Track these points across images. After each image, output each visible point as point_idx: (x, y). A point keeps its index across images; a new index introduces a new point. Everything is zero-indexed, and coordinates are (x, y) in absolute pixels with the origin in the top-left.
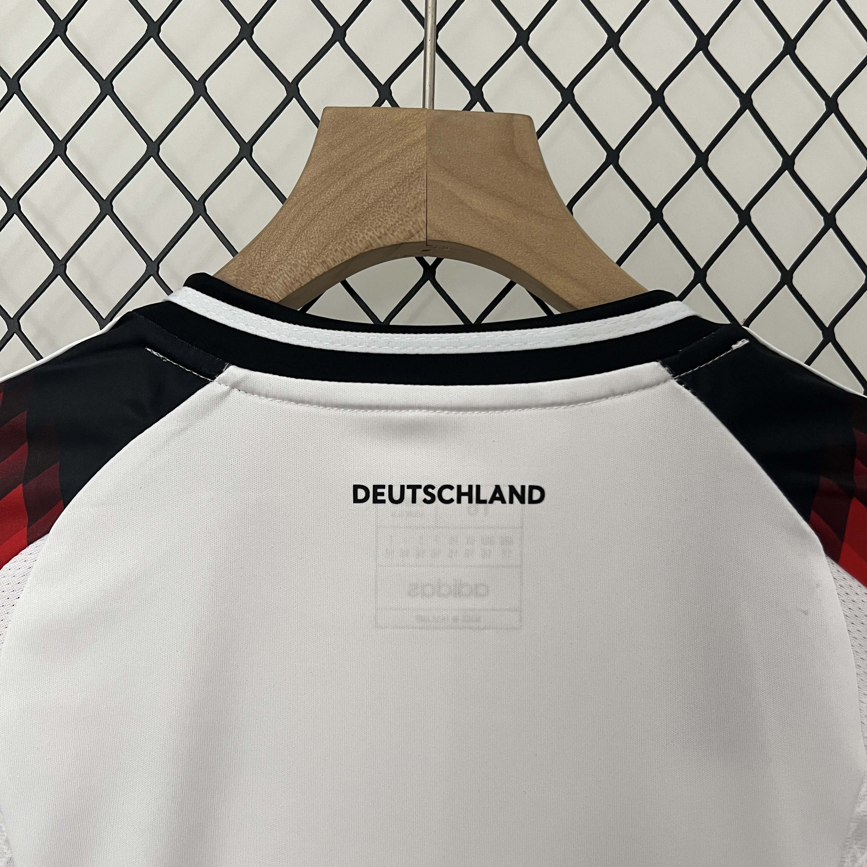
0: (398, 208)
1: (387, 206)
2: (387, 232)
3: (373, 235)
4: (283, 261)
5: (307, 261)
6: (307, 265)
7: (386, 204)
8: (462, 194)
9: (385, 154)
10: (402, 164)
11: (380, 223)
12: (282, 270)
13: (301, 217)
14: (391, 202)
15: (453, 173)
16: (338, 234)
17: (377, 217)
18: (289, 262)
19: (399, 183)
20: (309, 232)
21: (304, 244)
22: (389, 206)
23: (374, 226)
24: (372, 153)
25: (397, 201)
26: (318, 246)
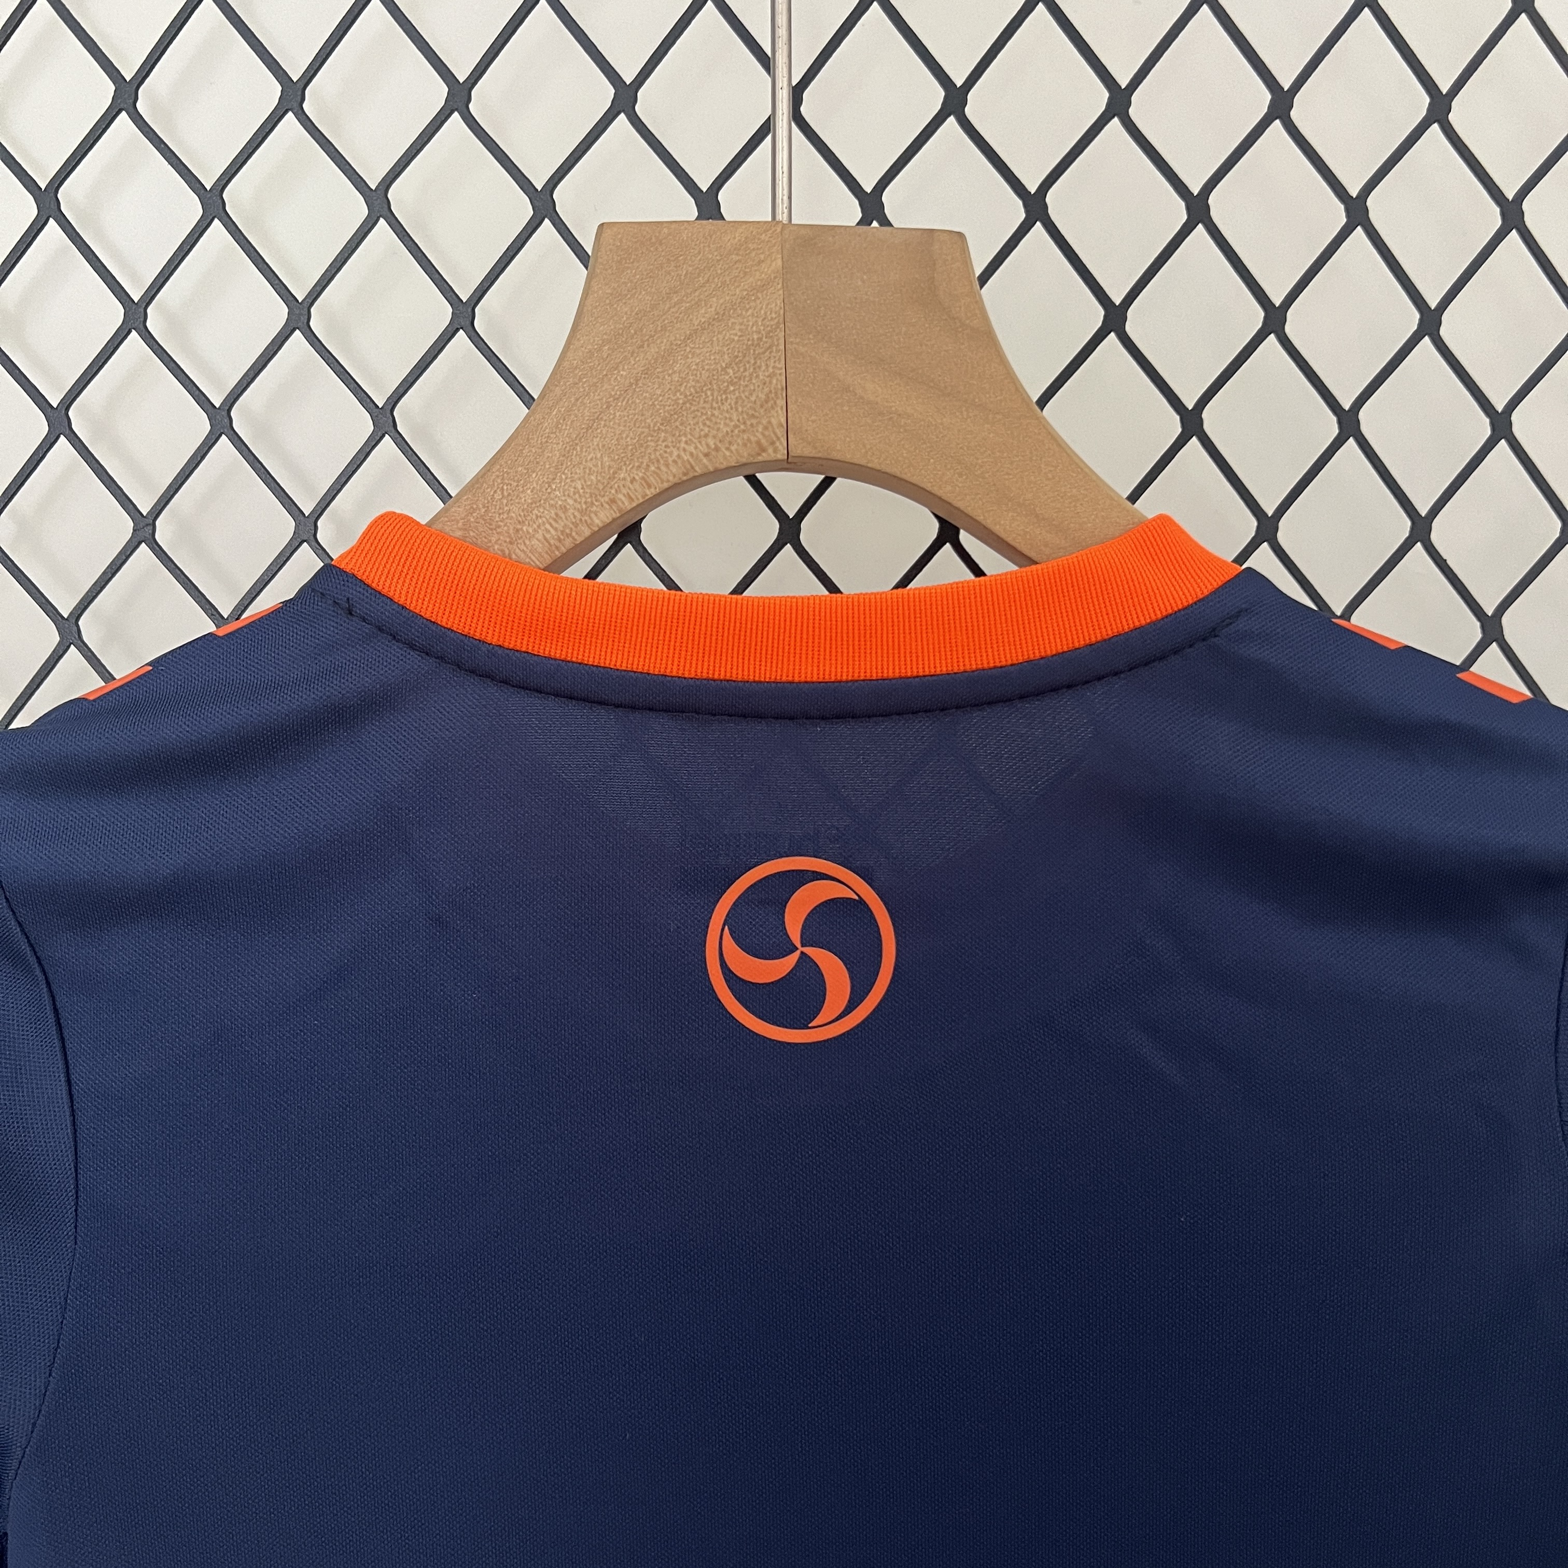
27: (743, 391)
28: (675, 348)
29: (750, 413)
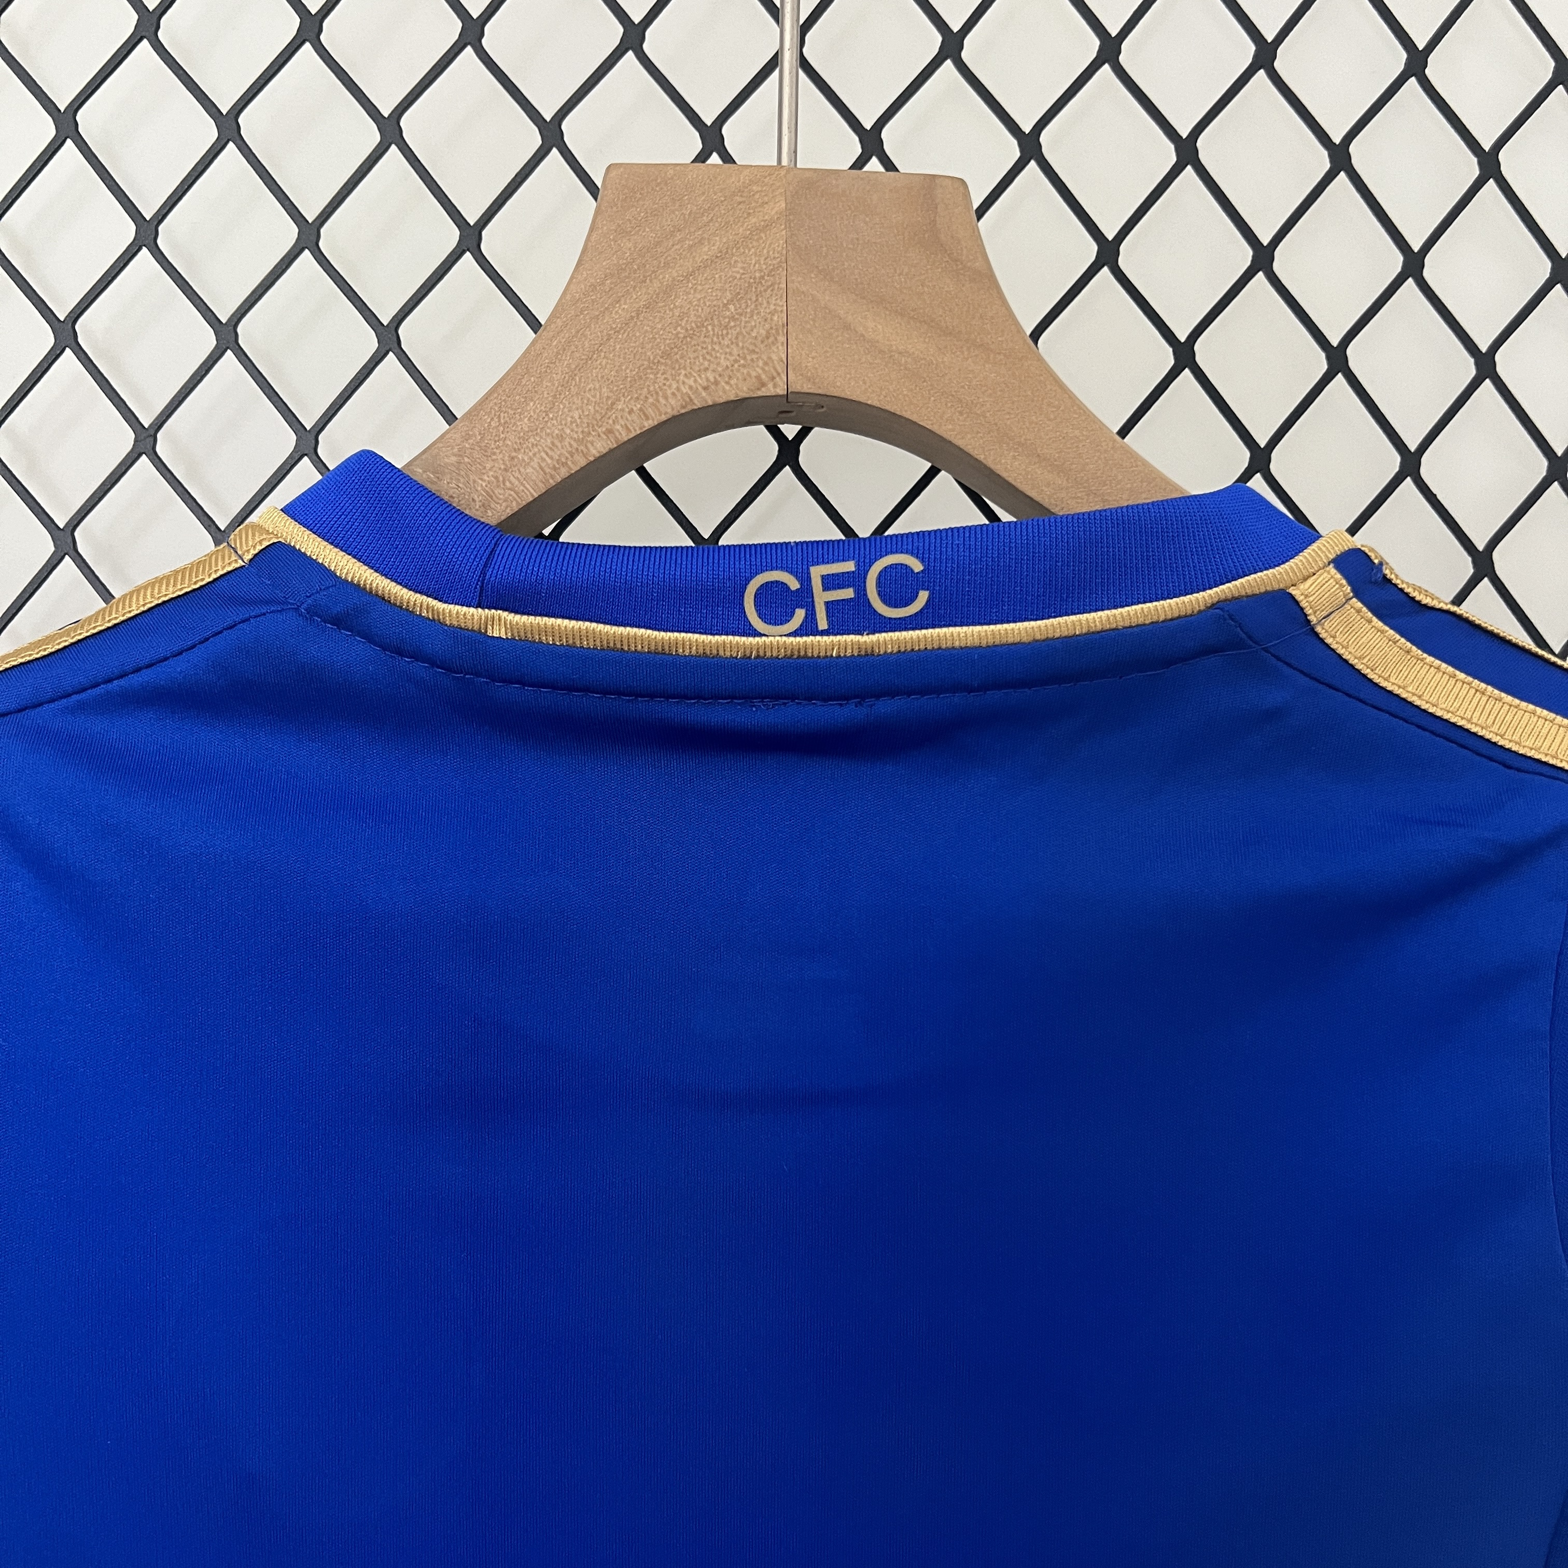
0: (737, 338)
1: (718, 335)
2: (719, 379)
3: (694, 385)
4: (539, 430)
5: (580, 430)
6: (581, 436)
7: (716, 331)
8: (848, 313)
9: (714, 245)
10: (743, 262)
11: (706, 363)
12: (537, 445)
13: (569, 354)
14: (726, 327)
15: (832, 278)
16: (633, 382)
17: (701, 353)
18: (548, 431)
19: (739, 293)
20: (583, 380)
21: (576, 401)
22: (722, 335)
23: (697, 369)
25: (735, 326)
26: (599, 403)
27: (745, 327)
28: (677, 283)
29: (750, 348)
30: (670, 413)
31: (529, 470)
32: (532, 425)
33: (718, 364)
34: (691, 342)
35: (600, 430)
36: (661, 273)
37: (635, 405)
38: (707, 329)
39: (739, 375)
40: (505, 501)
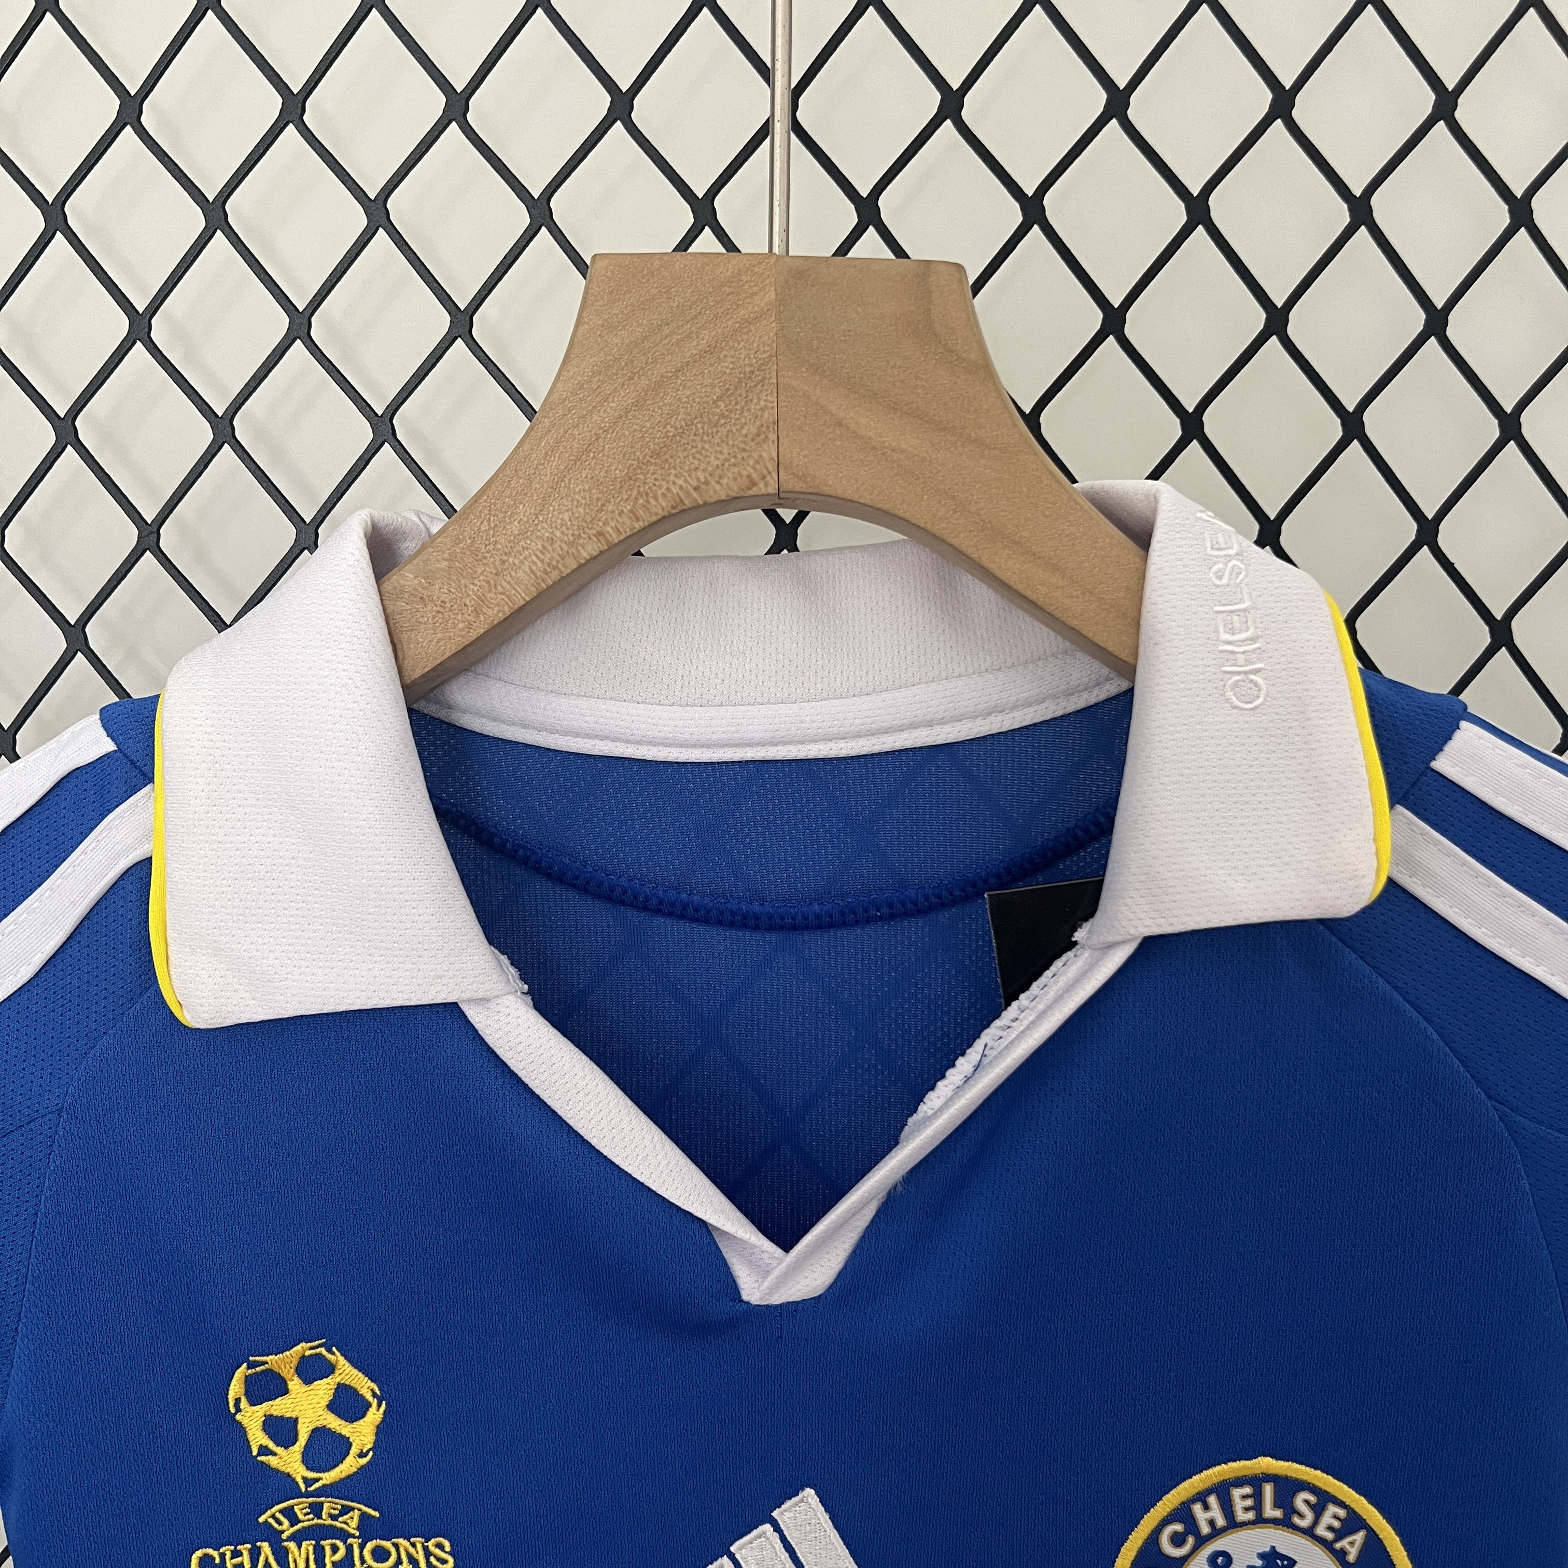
0: (727, 436)
1: (708, 433)
2: (709, 479)
3: (684, 485)
4: (529, 533)
5: (571, 532)
6: (571, 539)
7: (706, 428)
8: (840, 408)
9: (702, 339)
10: (733, 357)
11: (696, 462)
12: (527, 548)
13: (557, 455)
14: (716, 425)
15: (824, 371)
16: (623, 483)
17: (691, 452)
18: (539, 534)
19: (728, 390)
20: (572, 482)
21: (566, 503)
22: (712, 433)
23: (687, 468)
24: (679, 337)
25: (725, 423)
26: (589, 505)
27: (735, 425)
28: (665, 380)
29: (741, 447)
30: (661, 513)
31: (521, 574)
32: (523, 527)
33: (709, 463)
34: (680, 441)
35: (590, 532)
36: (650, 369)
37: (626, 507)
38: (696, 427)
39: (729, 474)
40: (498, 605)
